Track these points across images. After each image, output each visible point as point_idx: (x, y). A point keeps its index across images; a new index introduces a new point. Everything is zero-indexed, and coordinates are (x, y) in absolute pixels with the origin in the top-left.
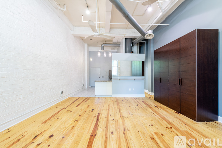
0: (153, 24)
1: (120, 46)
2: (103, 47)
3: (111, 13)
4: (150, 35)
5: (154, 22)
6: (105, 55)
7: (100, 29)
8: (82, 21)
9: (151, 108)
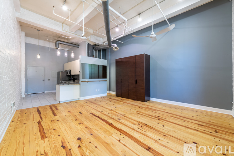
0: (115, 39)
1: (78, 47)
2: (59, 44)
3: (89, 20)
4: (116, 48)
5: (117, 38)
6: (66, 54)
7: (62, 25)
8: (54, 13)
9: (120, 101)
